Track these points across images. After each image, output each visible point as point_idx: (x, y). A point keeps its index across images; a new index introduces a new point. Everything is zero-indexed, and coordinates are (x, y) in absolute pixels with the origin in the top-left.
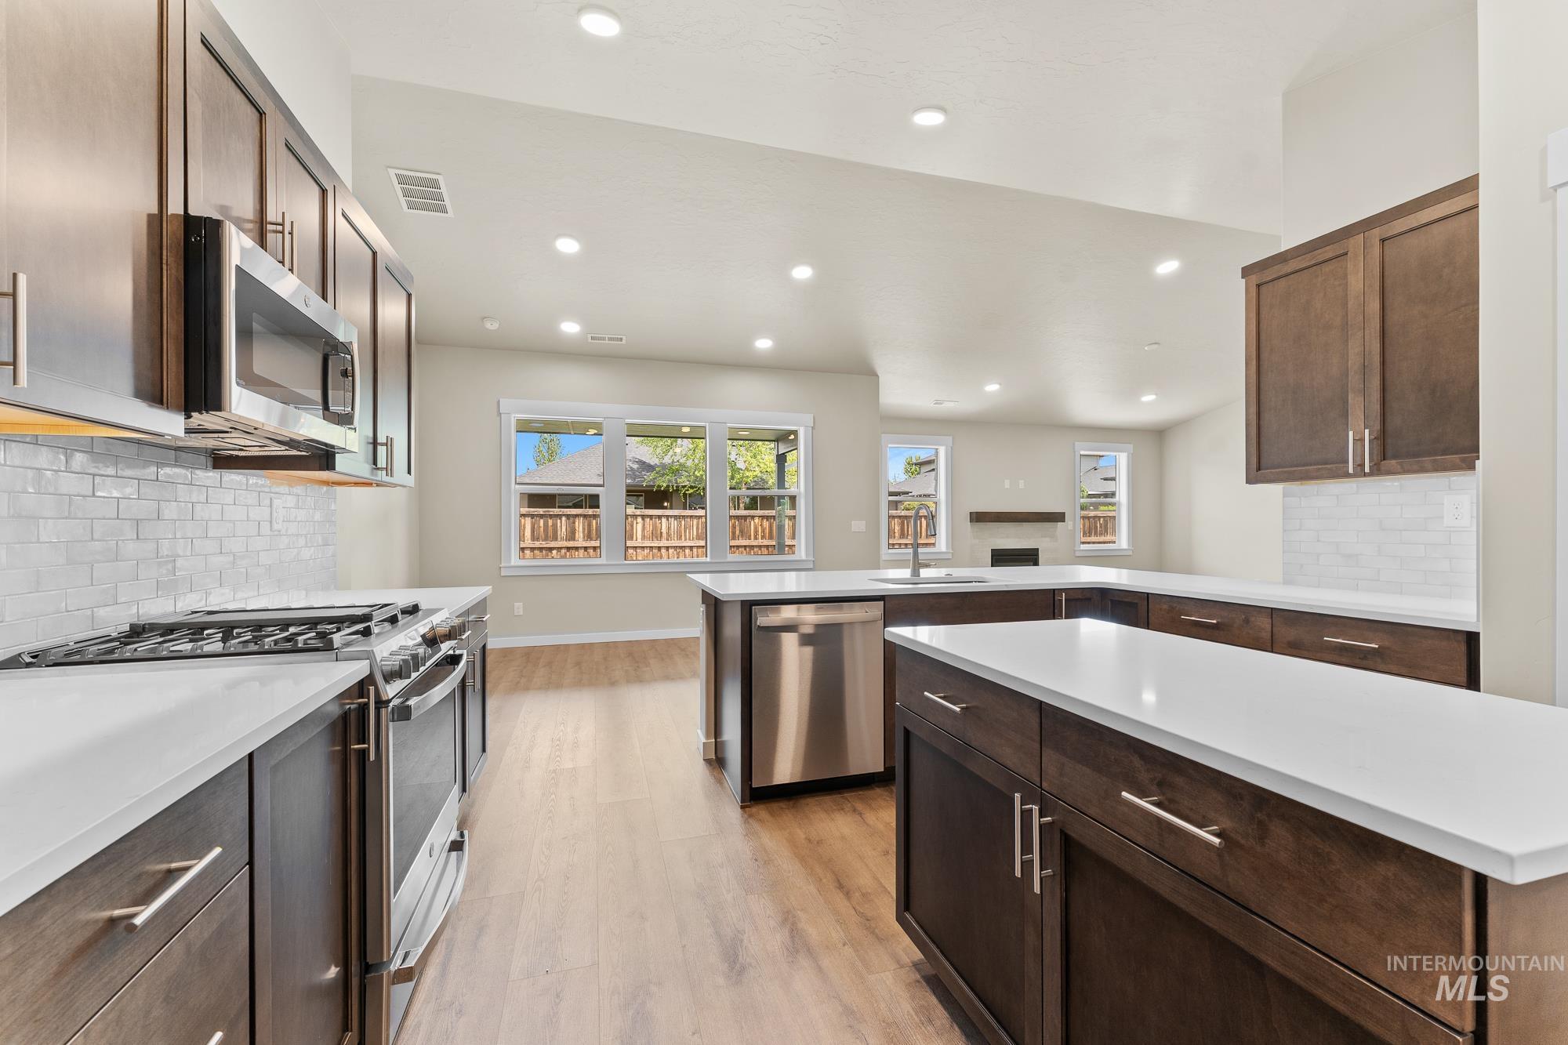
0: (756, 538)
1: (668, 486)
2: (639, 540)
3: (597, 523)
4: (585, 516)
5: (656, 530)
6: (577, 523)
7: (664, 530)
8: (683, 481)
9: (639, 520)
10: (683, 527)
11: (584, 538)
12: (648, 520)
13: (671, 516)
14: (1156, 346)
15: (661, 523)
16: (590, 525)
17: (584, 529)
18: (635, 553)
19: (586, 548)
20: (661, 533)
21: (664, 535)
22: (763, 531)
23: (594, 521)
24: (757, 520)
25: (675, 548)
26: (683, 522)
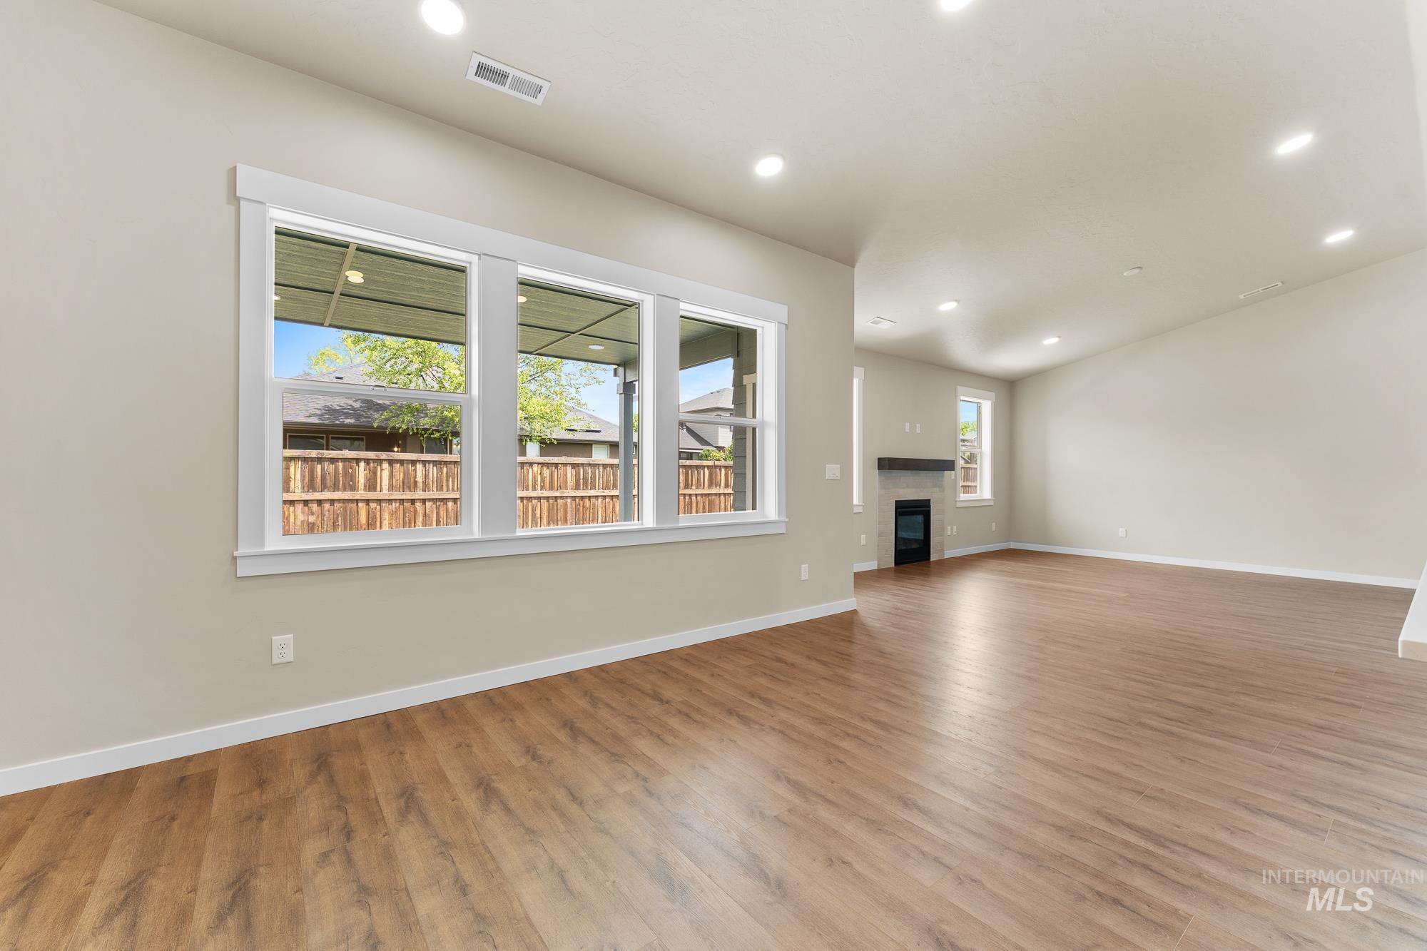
0: (534, 489)
1: (408, 429)
2: (385, 491)
3: (323, 469)
4: (305, 460)
5: (409, 479)
6: (292, 469)
7: (420, 479)
8: (425, 422)
9: (385, 465)
10: (445, 475)
11: (303, 488)
12: (398, 466)
13: (429, 462)
14: (1137, 271)
15: (415, 470)
16: (312, 472)
17: (303, 476)
18: (378, 507)
19: (306, 503)
20: (416, 482)
21: (420, 485)
22: (543, 480)
23: (319, 466)
24: (536, 468)
25: (434, 500)
26: (445, 469)
